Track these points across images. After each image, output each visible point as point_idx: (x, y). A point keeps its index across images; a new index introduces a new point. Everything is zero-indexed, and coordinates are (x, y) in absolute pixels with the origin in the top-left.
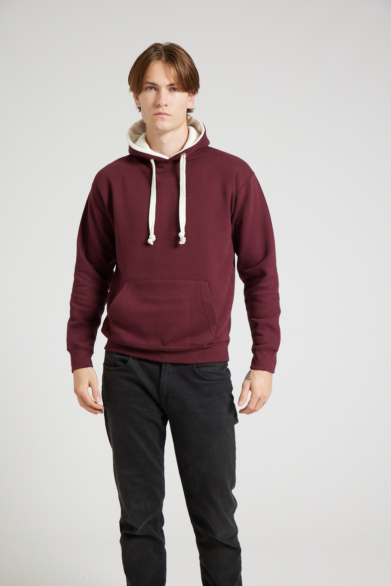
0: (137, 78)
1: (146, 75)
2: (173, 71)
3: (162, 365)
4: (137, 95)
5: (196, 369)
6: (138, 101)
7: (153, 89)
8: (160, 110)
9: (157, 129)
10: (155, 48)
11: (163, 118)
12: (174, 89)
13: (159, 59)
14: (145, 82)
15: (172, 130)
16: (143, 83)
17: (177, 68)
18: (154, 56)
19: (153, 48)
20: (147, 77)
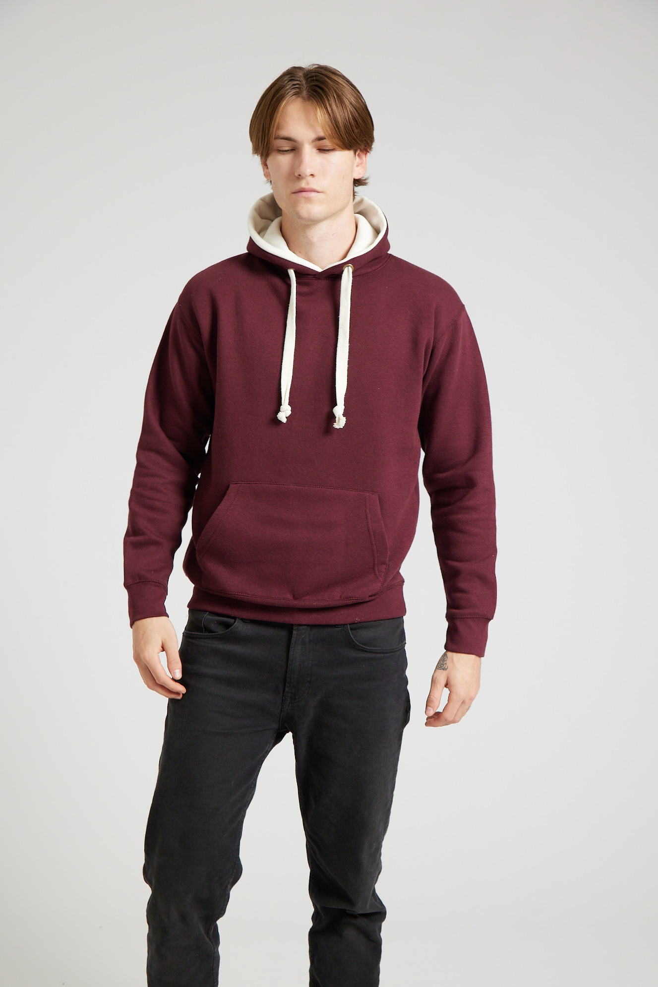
5: (350, 632)
8: (303, 184)
9: (299, 218)
10: (291, 75)
11: (308, 198)
16: (272, 136)
17: (329, 110)
19: (288, 77)
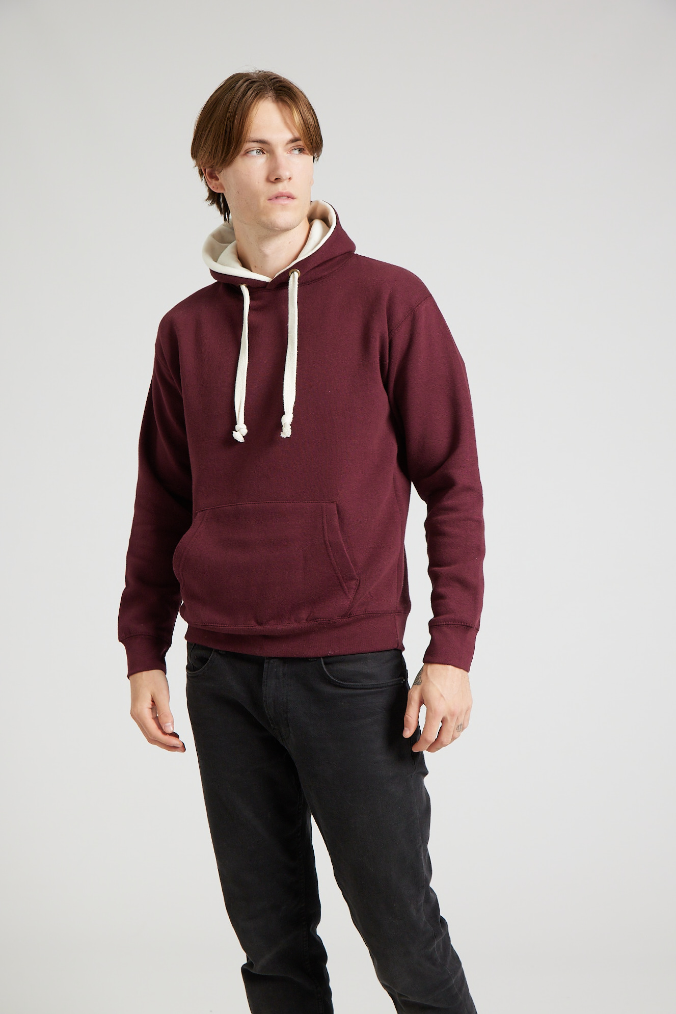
3: (264, 662)
5: (324, 667)
8: (280, 189)
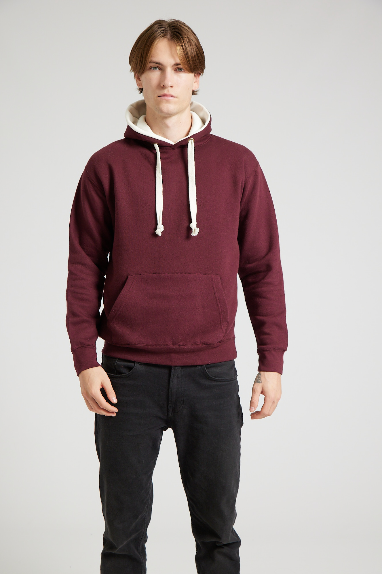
0: (139, 57)
1: (150, 54)
2: (179, 50)
3: (171, 369)
4: (139, 75)
5: (206, 370)
6: (139, 82)
7: (158, 69)
8: (166, 92)
9: (161, 112)
10: (159, 24)
11: (168, 100)
12: (180, 69)
13: (164, 36)
14: (149, 61)
15: (177, 113)
16: (147, 62)
17: (184, 46)
18: (158, 33)
19: (157, 25)
20: (151, 55)
